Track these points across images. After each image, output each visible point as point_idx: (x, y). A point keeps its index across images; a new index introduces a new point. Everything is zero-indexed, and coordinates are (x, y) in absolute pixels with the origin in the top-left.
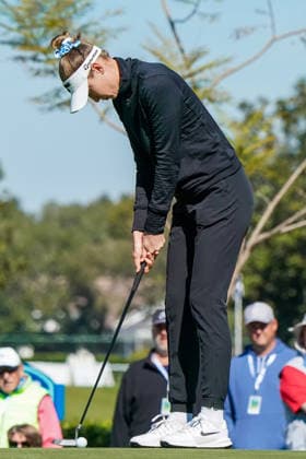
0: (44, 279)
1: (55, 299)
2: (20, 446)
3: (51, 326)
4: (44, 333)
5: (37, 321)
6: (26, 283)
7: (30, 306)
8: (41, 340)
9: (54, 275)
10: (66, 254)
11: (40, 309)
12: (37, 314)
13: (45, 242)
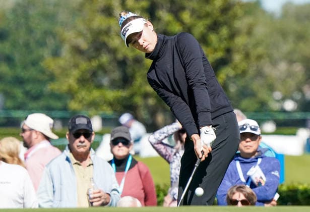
0: (283, 66)
1: (292, 83)
2: (240, 204)
3: (289, 105)
4: (284, 111)
5: (278, 101)
6: (268, 69)
7: (271, 88)
8: (281, 117)
9: (291, 62)
10: (301, 45)
11: (280, 91)
12: (278, 95)
13: (284, 34)
